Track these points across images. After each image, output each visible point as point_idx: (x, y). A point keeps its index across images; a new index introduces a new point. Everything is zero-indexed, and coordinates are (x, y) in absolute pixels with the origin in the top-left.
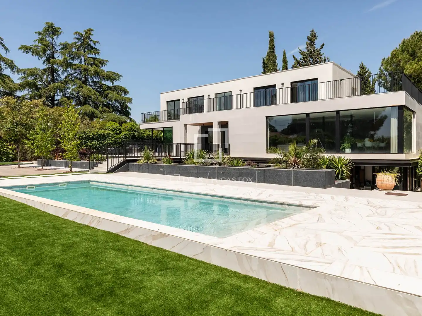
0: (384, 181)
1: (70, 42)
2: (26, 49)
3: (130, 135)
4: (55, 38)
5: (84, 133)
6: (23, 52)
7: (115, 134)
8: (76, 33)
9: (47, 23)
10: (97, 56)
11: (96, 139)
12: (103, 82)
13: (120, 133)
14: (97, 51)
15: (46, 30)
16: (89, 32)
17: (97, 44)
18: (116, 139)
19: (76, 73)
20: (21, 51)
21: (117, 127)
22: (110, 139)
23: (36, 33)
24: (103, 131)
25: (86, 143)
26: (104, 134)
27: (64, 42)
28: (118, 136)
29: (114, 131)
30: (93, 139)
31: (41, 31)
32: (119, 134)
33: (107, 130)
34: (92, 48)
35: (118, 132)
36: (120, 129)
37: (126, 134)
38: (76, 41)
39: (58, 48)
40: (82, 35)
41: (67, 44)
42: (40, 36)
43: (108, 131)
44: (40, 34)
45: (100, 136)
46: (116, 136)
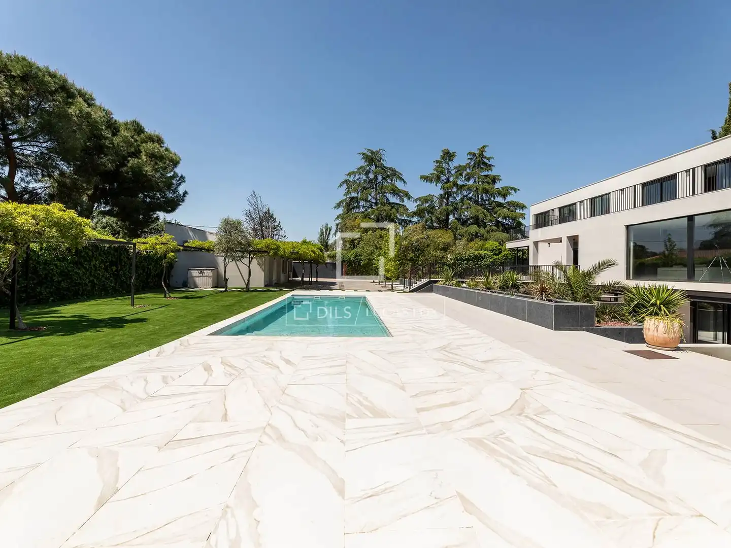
0: (649, 329)
1: (463, 164)
2: (426, 179)
3: (512, 256)
4: (450, 163)
5: (459, 254)
6: (424, 181)
7: (493, 255)
8: (470, 153)
9: (443, 151)
10: (490, 173)
11: (472, 260)
12: (492, 199)
13: (500, 253)
14: (489, 167)
15: (443, 157)
16: (482, 150)
17: (491, 160)
18: (494, 260)
19: (470, 193)
20: (421, 181)
21: (496, 247)
22: (488, 260)
23: (434, 162)
24: (480, 252)
25: (461, 264)
26: (480, 255)
27: (457, 165)
28: (497, 257)
29: (493, 251)
30: (468, 260)
31: (439, 159)
32: (498, 255)
33: (485, 250)
34: (486, 164)
35: (497, 252)
36: (500, 249)
37: (506, 255)
38: (469, 161)
39: (453, 172)
40: (475, 154)
41: (460, 166)
42: (438, 164)
43: (486, 252)
44: (437, 162)
45: (476, 256)
46: (495, 257)
